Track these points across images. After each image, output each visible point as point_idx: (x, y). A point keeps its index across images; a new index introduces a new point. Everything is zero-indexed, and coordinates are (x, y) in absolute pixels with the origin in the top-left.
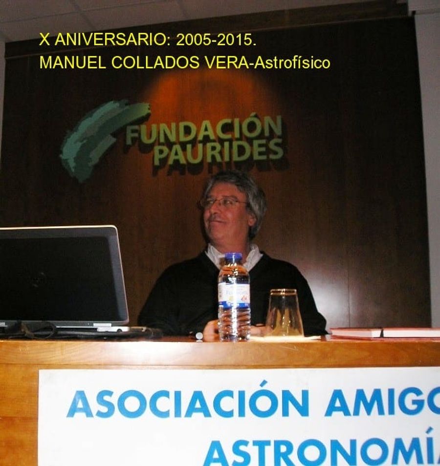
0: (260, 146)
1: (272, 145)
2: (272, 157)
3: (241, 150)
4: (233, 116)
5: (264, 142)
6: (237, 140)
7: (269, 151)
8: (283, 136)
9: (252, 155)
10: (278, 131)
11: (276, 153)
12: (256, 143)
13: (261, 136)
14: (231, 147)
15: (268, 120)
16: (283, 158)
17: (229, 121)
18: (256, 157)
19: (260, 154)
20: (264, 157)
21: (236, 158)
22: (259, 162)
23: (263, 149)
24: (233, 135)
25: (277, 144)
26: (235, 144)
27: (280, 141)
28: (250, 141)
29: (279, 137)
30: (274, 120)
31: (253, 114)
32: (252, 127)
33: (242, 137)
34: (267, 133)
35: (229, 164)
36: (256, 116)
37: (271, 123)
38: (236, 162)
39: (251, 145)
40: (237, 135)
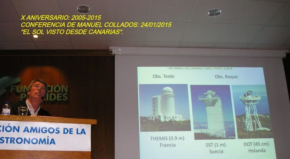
0: (60, 95)
1: (64, 95)
2: (64, 100)
3: (53, 97)
4: (51, 85)
5: (61, 94)
6: (52, 93)
7: (63, 98)
8: (68, 93)
9: (56, 99)
10: (66, 91)
11: (65, 98)
12: (58, 94)
13: (60, 92)
14: (49, 95)
15: (63, 86)
16: (67, 100)
17: (49, 86)
18: (58, 99)
19: (60, 98)
20: (61, 100)
21: (51, 99)
22: (59, 101)
23: (61, 97)
24: (50, 91)
25: (66, 95)
26: (51, 94)
27: (66, 94)
28: (56, 94)
29: (67, 93)
30: (65, 87)
31: (58, 84)
32: (57, 89)
33: (53, 92)
34: (62, 91)
35: (48, 101)
36: (59, 85)
37: (64, 88)
38: (51, 101)
39: (56, 95)
40: (52, 91)
